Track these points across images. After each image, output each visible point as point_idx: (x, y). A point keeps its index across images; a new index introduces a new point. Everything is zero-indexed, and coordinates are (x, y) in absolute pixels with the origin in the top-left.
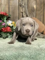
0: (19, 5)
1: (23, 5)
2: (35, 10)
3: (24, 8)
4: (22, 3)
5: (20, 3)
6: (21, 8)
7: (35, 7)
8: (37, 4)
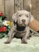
0: (14, 5)
1: (19, 4)
2: (31, 9)
3: (20, 7)
4: (17, 3)
5: (15, 3)
6: (17, 7)
7: (31, 6)
8: (33, 3)
